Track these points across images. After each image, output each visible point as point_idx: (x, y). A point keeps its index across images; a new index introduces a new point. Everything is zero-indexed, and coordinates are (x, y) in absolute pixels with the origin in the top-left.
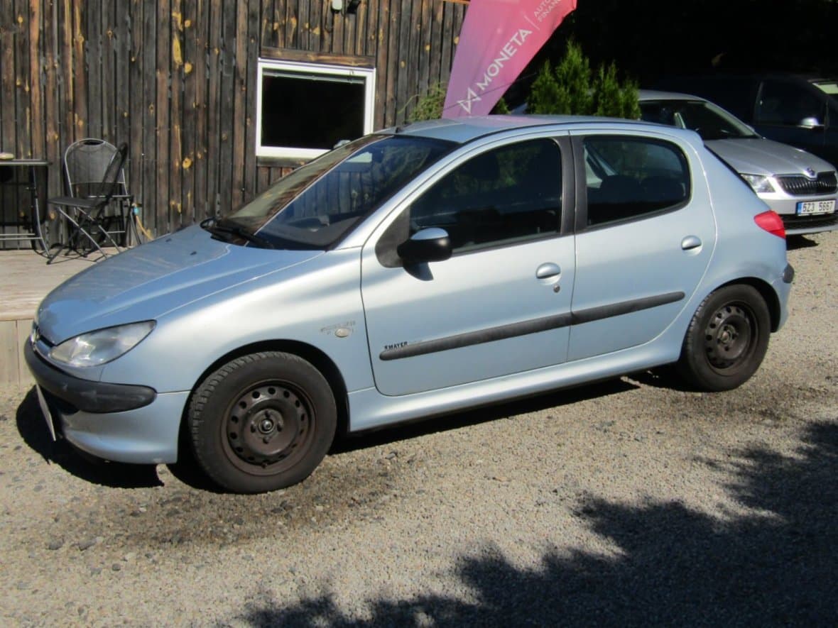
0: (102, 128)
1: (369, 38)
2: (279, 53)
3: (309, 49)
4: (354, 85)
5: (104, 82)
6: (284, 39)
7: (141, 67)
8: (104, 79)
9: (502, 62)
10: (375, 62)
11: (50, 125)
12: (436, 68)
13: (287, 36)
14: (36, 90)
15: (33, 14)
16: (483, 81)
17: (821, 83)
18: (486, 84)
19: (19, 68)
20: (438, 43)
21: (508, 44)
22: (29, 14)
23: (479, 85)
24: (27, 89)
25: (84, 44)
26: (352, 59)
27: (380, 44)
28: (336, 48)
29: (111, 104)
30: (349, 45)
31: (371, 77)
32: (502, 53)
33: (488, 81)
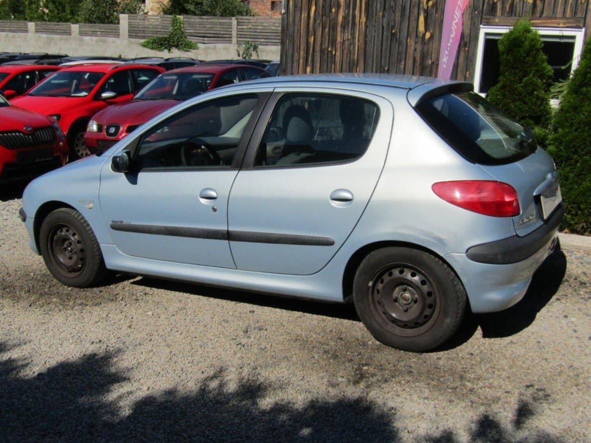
1: (579, 2)
2: (497, 20)
3: (522, 16)
5: (375, 48)
6: (502, 8)
7: (398, 37)
8: (375, 45)
10: (583, 23)
13: (504, 7)
14: (338, 54)
15: (340, 6)
19: (331, 40)
22: (339, 6)
24: (334, 53)
25: (366, 23)
26: (561, 21)
28: (546, 13)
29: (378, 62)
31: (579, 36)
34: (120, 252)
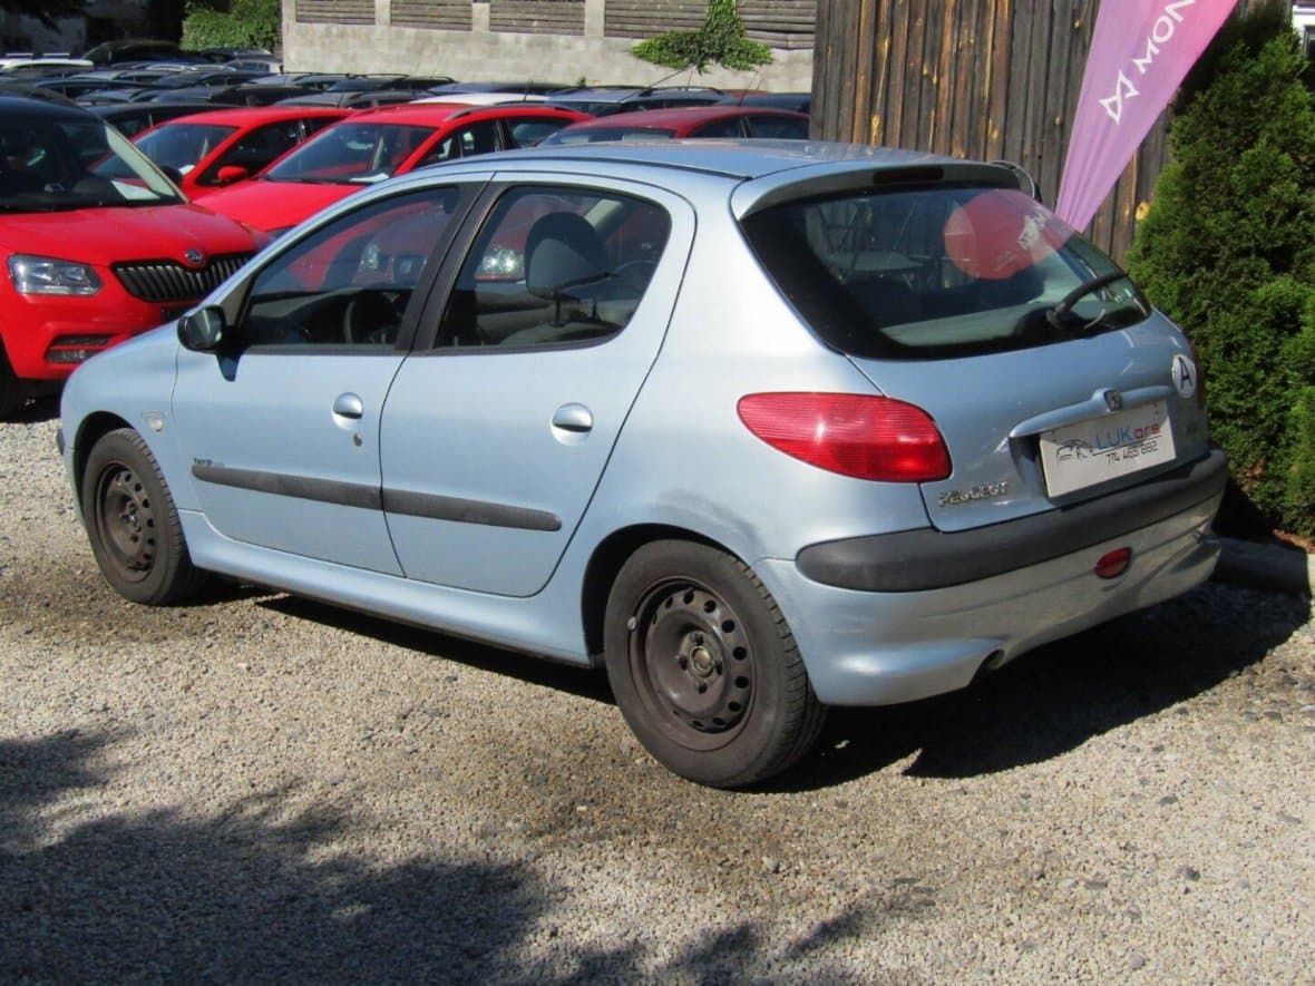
0: (1023, 142)
5: (1032, 66)
7: (1088, 36)
8: (1033, 59)
11: (957, 137)
14: (945, 83)
18: (1148, 60)
19: (928, 49)
24: (935, 80)
29: (1039, 102)
34: (215, 530)
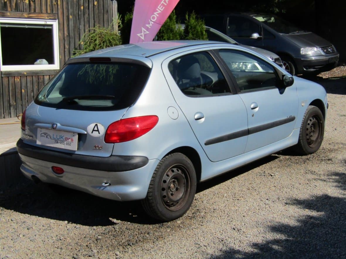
1: (53, 4)
2: (9, 14)
3: (24, 11)
4: (47, 29)
6: (11, 6)
9: (158, 14)
10: (57, 16)
12: (87, 18)
13: (12, 5)
16: (149, 24)
17: (256, 16)
20: (87, 5)
21: (160, 5)
23: (147, 25)
26: (46, 15)
27: (59, 7)
28: (37, 10)
30: (44, 8)
31: (55, 25)
32: (157, 9)
33: (152, 24)
